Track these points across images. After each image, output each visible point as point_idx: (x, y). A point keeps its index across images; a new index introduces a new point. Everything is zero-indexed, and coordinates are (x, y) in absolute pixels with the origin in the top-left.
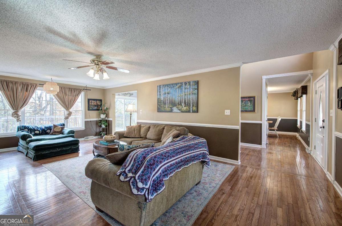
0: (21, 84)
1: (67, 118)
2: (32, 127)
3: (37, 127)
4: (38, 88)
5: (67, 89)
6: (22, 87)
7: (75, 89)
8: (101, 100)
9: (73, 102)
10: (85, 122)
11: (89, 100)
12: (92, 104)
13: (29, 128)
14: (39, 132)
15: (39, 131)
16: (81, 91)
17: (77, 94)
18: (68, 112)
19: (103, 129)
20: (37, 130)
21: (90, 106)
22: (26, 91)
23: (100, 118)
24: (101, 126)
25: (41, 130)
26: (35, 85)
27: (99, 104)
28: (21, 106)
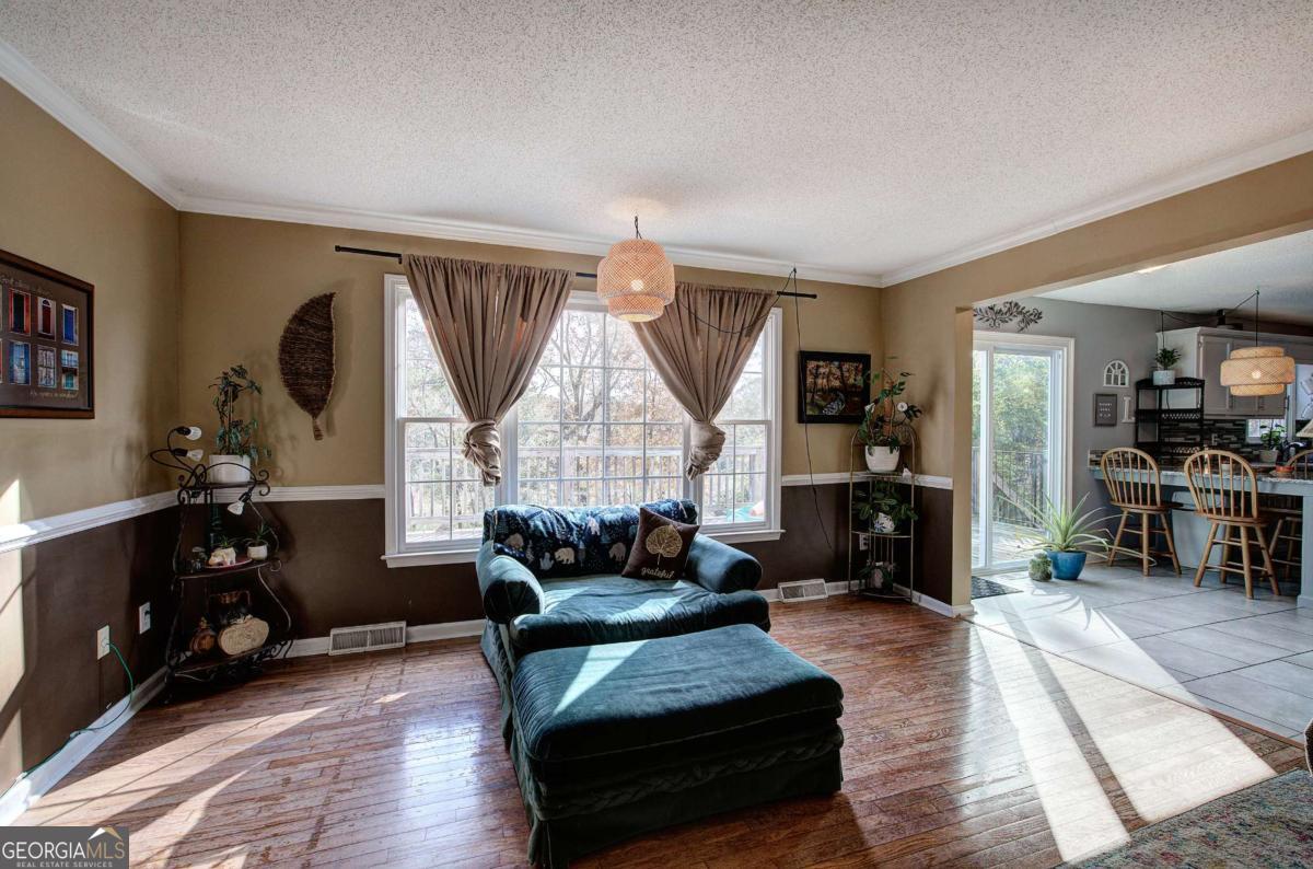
0: (503, 279)
1: (697, 468)
2: (544, 523)
3: (567, 523)
4: (574, 297)
5: (699, 295)
6: (509, 289)
7: (738, 292)
8: (863, 360)
9: (726, 372)
10: (785, 489)
11: (805, 357)
12: (820, 381)
13: (528, 526)
14: (576, 558)
15: (575, 547)
16: (769, 302)
17: (747, 325)
18: (706, 435)
19: (880, 542)
20: (567, 543)
21: (809, 395)
22: (524, 316)
23: (864, 467)
24: (865, 524)
25: (582, 546)
26: (559, 277)
27: (855, 379)
28: (498, 403)
